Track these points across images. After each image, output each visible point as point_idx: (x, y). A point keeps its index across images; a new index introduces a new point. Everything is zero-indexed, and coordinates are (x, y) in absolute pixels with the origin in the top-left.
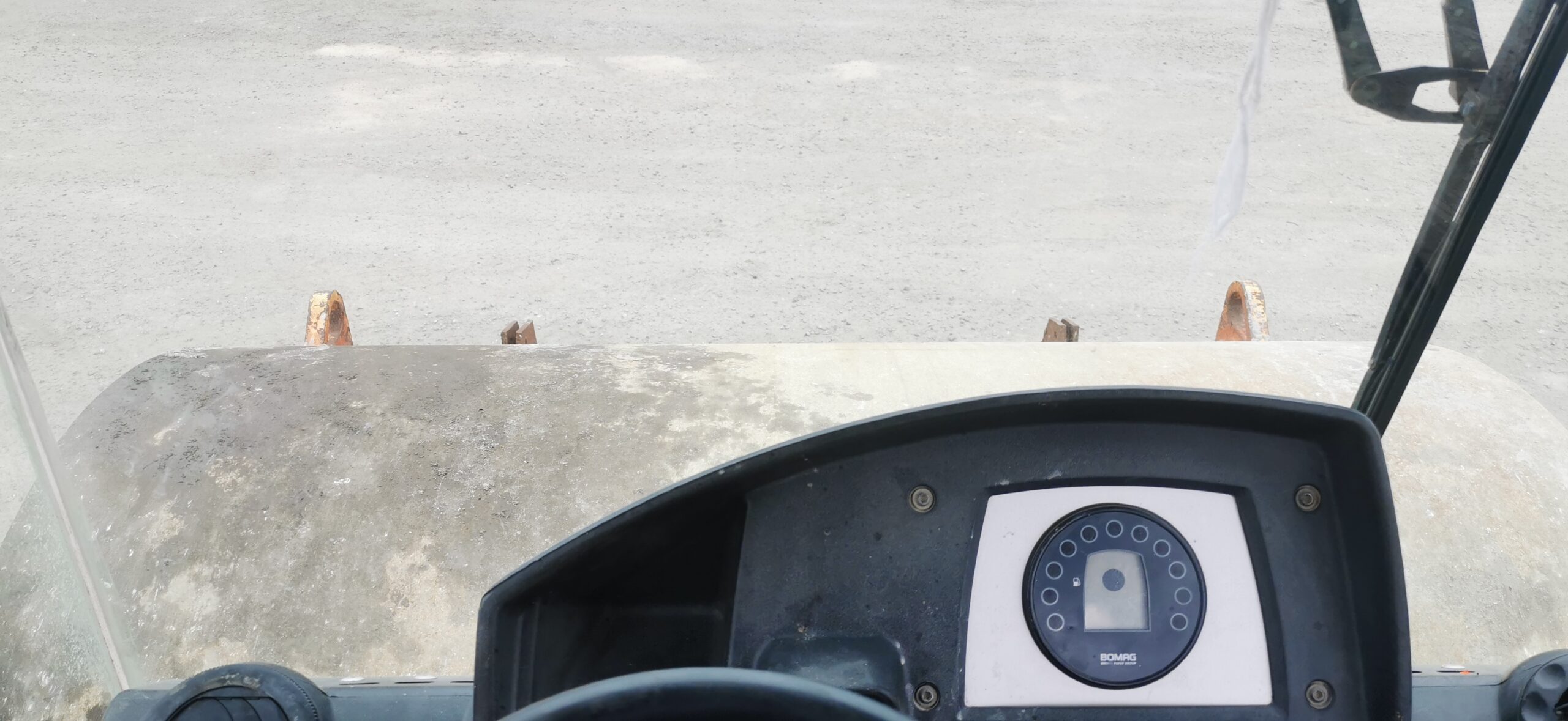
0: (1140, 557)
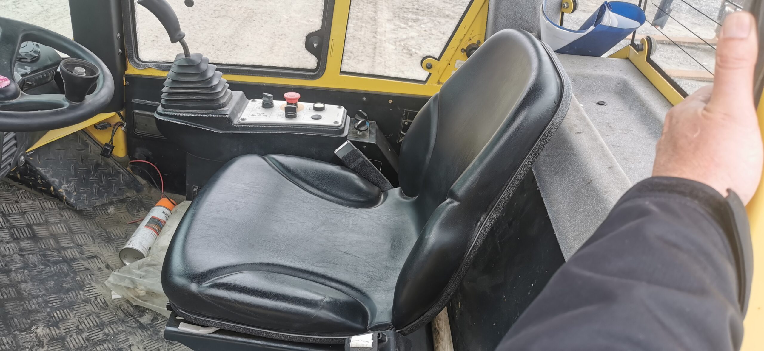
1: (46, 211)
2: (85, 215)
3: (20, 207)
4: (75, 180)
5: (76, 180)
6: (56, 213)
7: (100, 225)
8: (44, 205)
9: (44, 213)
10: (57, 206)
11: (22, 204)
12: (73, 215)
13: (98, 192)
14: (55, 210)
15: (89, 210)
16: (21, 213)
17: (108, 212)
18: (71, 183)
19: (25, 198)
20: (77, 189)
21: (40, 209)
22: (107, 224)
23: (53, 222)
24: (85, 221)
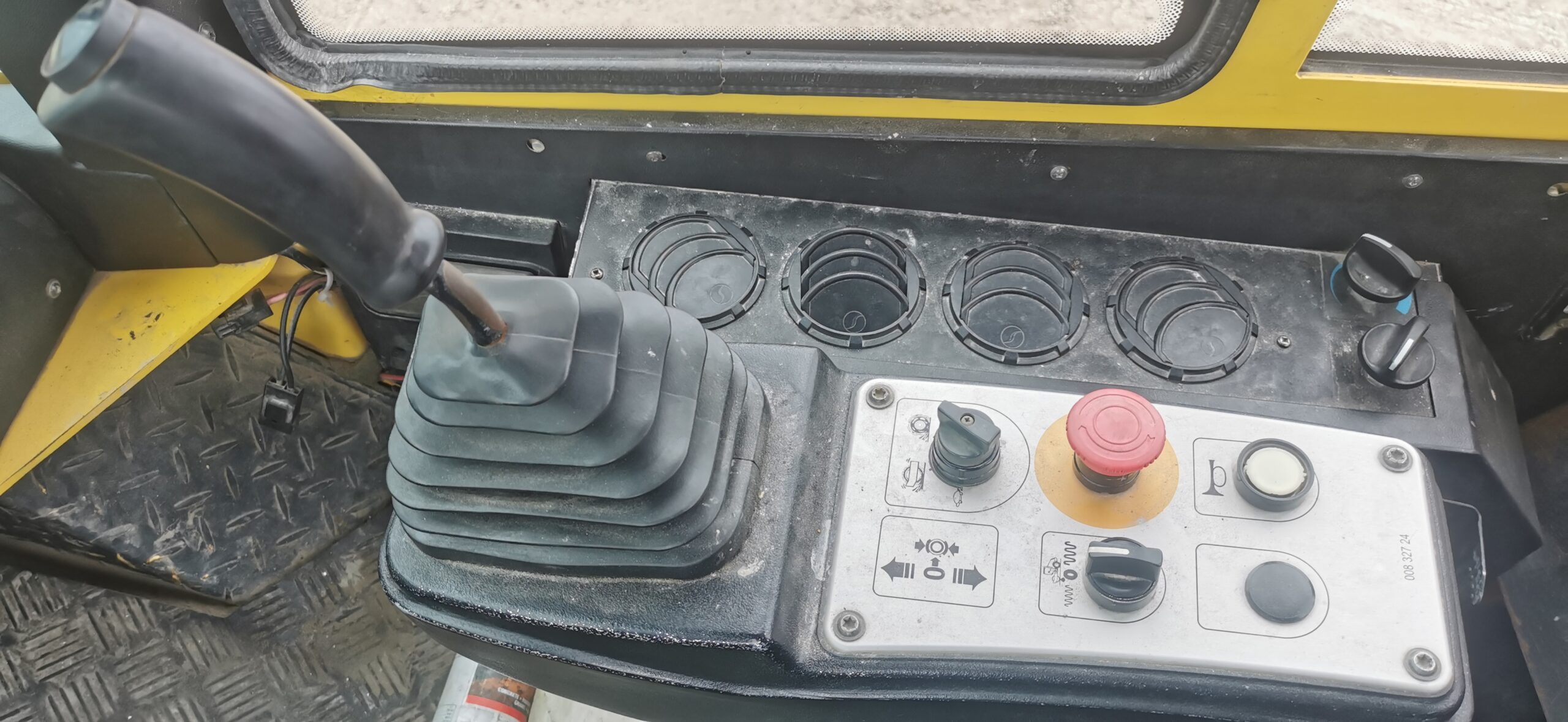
1: (120, 652)
2: (262, 629)
3: (23, 659)
4: (200, 498)
5: (204, 500)
6: (154, 653)
7: (321, 660)
8: (111, 628)
9: (110, 667)
10: (157, 616)
11: (30, 645)
12: (217, 645)
13: (295, 512)
14: (150, 638)
15: (272, 602)
16: (29, 690)
17: (340, 589)
18: (186, 519)
19: (37, 610)
20: (213, 529)
21: (94, 650)
22: (341, 647)
23: (149, 702)
24: (263, 657)
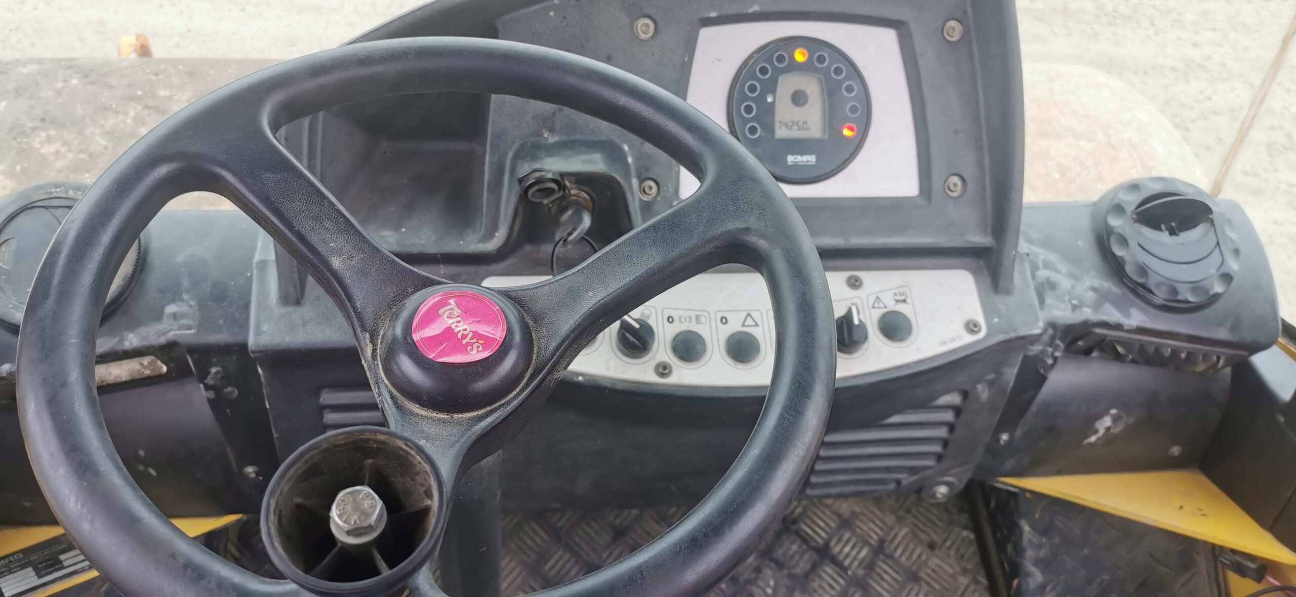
0: (820, 79)
